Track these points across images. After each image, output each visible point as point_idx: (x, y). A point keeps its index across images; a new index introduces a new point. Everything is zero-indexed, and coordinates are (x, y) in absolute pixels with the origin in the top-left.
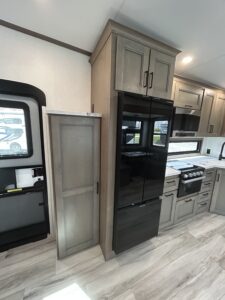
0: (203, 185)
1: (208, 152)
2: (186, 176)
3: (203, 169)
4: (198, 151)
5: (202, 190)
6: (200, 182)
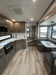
0: (13, 46)
1: (14, 37)
2: (7, 47)
3: (12, 42)
4: (11, 37)
5: (13, 48)
6: (12, 46)
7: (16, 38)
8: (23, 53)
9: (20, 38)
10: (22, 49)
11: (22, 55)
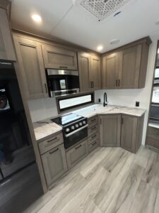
0: (89, 131)
2: (68, 130)
3: (86, 119)
4: (92, 102)
5: (89, 134)
6: (86, 128)
7: (105, 105)
8: (119, 166)
9: (117, 107)
10: (120, 146)
11: (113, 172)
